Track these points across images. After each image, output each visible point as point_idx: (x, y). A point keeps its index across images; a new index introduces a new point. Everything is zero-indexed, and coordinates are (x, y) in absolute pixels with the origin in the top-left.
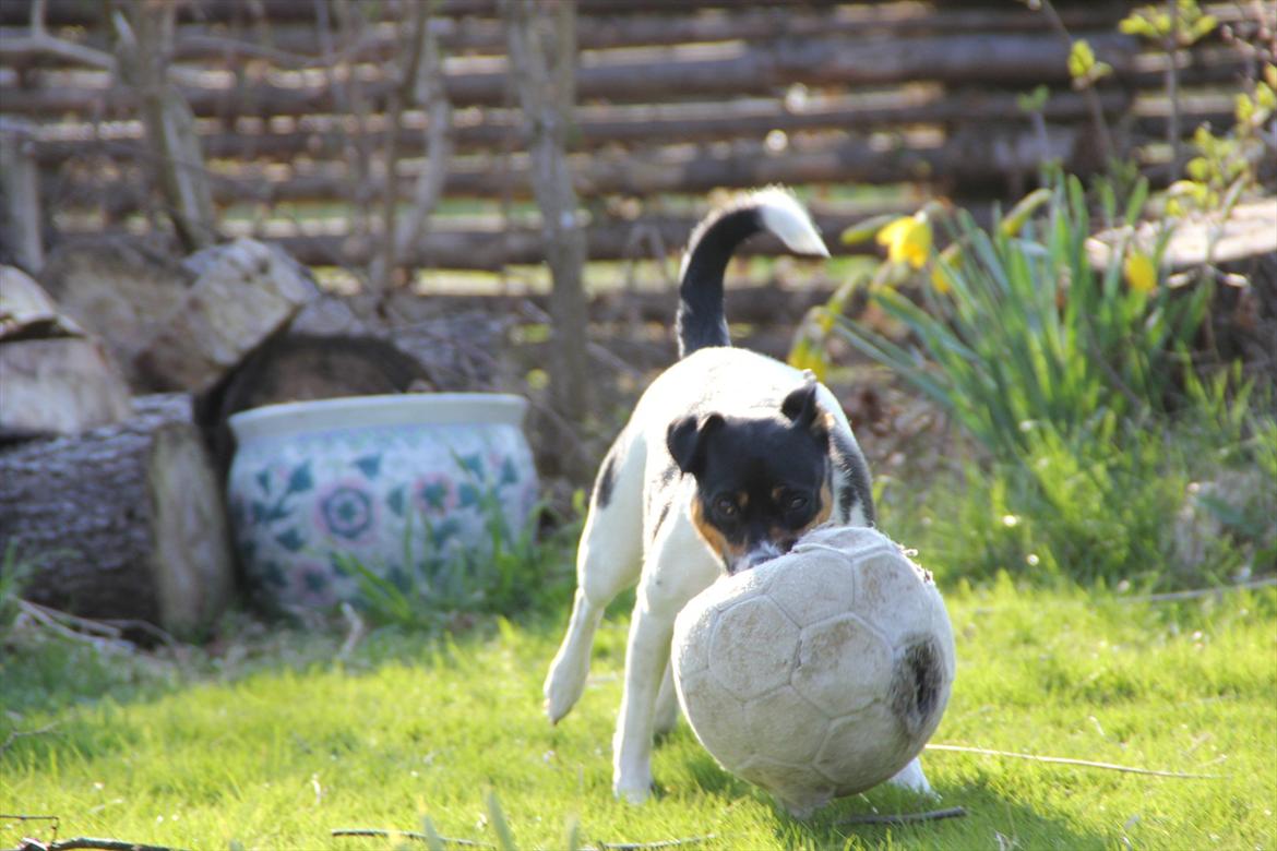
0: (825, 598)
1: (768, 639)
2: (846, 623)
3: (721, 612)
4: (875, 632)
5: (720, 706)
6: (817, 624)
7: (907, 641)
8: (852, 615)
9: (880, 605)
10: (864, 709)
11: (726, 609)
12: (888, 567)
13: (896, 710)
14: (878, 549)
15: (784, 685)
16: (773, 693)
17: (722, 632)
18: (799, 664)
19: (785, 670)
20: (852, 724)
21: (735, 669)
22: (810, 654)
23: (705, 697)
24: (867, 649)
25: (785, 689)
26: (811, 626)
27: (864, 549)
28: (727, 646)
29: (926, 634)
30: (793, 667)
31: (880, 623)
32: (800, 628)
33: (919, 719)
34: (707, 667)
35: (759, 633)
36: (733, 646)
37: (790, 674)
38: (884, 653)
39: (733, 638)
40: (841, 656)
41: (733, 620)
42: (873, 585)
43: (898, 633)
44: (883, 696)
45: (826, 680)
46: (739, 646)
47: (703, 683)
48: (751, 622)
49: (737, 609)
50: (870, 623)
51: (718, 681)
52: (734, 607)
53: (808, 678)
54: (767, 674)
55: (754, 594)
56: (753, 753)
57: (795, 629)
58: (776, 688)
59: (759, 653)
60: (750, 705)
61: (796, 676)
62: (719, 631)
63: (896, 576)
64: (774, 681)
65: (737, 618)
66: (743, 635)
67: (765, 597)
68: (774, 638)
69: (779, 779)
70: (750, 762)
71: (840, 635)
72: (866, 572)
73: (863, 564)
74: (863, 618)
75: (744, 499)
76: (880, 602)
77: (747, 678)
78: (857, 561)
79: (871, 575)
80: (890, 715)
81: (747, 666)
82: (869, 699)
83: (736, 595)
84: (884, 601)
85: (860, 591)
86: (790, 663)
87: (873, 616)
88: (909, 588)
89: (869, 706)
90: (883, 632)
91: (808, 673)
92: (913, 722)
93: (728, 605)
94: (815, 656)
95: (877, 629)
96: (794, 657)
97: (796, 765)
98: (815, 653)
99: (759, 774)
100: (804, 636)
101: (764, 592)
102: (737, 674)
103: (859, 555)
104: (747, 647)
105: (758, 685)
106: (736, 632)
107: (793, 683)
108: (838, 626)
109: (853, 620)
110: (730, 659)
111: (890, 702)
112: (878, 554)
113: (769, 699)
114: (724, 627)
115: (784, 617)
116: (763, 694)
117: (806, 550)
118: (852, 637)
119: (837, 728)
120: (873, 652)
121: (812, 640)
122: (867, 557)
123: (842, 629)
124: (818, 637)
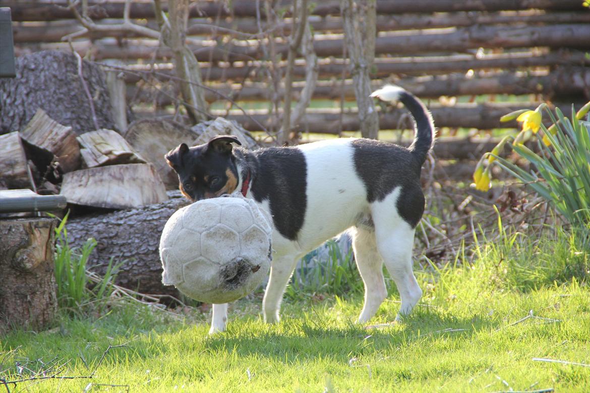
0: (236, 223)
1: (208, 217)
2: (234, 234)
6: (226, 226)
8: (238, 234)
9: (248, 243)
10: (212, 262)
12: (262, 237)
15: (199, 232)
16: (193, 232)
19: (204, 229)
20: (205, 263)
21: (191, 216)
22: (215, 232)
24: (232, 247)
26: (223, 225)
30: (207, 230)
31: (243, 245)
35: (208, 213)
37: (203, 231)
38: (235, 253)
40: (223, 241)
41: (205, 204)
42: (252, 236)
43: (245, 254)
44: (222, 264)
45: (212, 243)
46: (199, 212)
48: (209, 209)
54: (197, 225)
58: (196, 231)
59: (202, 218)
60: (184, 230)
61: (205, 233)
63: (262, 242)
64: (197, 229)
67: (220, 207)
68: (210, 218)
71: (229, 235)
72: (254, 230)
73: (254, 227)
74: (240, 239)
76: (250, 242)
79: (254, 233)
80: (218, 272)
81: (195, 218)
82: (217, 261)
85: (247, 233)
86: (207, 228)
87: (243, 242)
89: (214, 263)
91: (209, 236)
96: (210, 228)
97: (178, 260)
101: (222, 205)
102: (190, 218)
103: (257, 225)
104: (201, 214)
105: (192, 226)
106: (202, 207)
107: (202, 234)
108: (231, 232)
109: (236, 235)
110: (192, 212)
111: (222, 268)
112: (263, 231)
113: (191, 232)
116: (191, 230)
118: (232, 239)
119: (200, 260)
120: (233, 250)
121: (220, 228)
122: (259, 228)
123: (231, 234)
124: (222, 229)
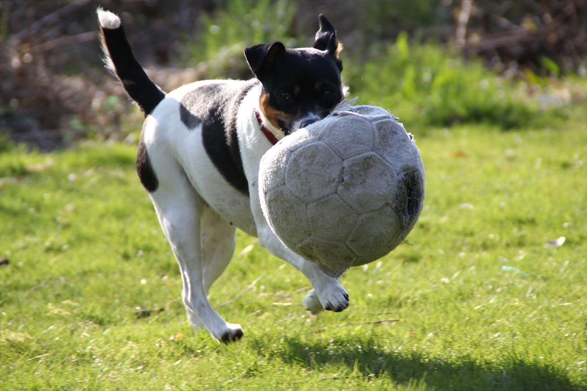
0: (358, 143)
1: (323, 166)
2: (370, 158)
3: (292, 152)
4: (387, 164)
5: (291, 207)
6: (354, 158)
7: (404, 170)
8: (373, 153)
9: (389, 150)
10: (379, 210)
11: (297, 149)
12: (391, 128)
13: (397, 211)
14: (385, 117)
15: (332, 193)
16: (326, 198)
17: (294, 163)
18: (343, 180)
19: (334, 184)
20: (372, 218)
21: (302, 184)
22: (350, 175)
23: (282, 202)
24: (382, 174)
25: (333, 196)
26: (349, 159)
27: (378, 116)
28: (297, 171)
29: (414, 167)
30: (339, 183)
31: (389, 159)
32: (343, 160)
33: (409, 217)
34: (285, 184)
35: (318, 163)
36: (301, 171)
37: (337, 187)
38: (392, 176)
39: (301, 166)
40: (367, 176)
41: (301, 155)
42: (384, 137)
43: (400, 165)
44: (391, 201)
45: (358, 191)
46: (306, 171)
47: (282, 193)
48: (313, 156)
49: (303, 149)
50: (384, 158)
51: (291, 192)
52: (301, 148)
53: (348, 189)
54: (322, 187)
55: (313, 141)
56: (310, 235)
57: (340, 160)
58: (328, 196)
59: (317, 174)
60: (311, 206)
61: (340, 188)
62: (292, 162)
63: (396, 134)
64: (327, 191)
65: (303, 155)
66: (308, 164)
67: (320, 142)
68: (327, 166)
69: (324, 252)
70: (307, 241)
71: (367, 164)
72: (379, 130)
73: (377, 124)
74: (379, 155)
75: (297, 90)
76: (388, 147)
77: (310, 190)
78: (374, 123)
79: (382, 132)
80: (393, 214)
81: (310, 182)
82: (383, 203)
83: (301, 141)
84: (390, 147)
85: (377, 140)
86: (337, 180)
87: (385, 155)
88: (404, 141)
89: (381, 208)
90: (391, 164)
91: (348, 186)
92: (406, 219)
93: (296, 148)
94: (352, 176)
95: (387, 161)
96: (339, 177)
97: (335, 243)
98: (352, 175)
99: (312, 248)
100: (345, 164)
101: (320, 139)
102: (304, 187)
103: (376, 119)
104: (310, 171)
105: (317, 193)
106: (302, 162)
107: (338, 192)
108: (366, 158)
109: (374, 156)
110: (299, 178)
111: (394, 205)
112: (385, 120)
113: (322, 201)
114: (295, 160)
115: (333, 153)
116: (320, 199)
117: (343, 115)
118: (374, 165)
119: (363, 220)
120: (386, 175)
121: (350, 167)
122: (380, 121)
123: (368, 160)
124: (354, 165)
